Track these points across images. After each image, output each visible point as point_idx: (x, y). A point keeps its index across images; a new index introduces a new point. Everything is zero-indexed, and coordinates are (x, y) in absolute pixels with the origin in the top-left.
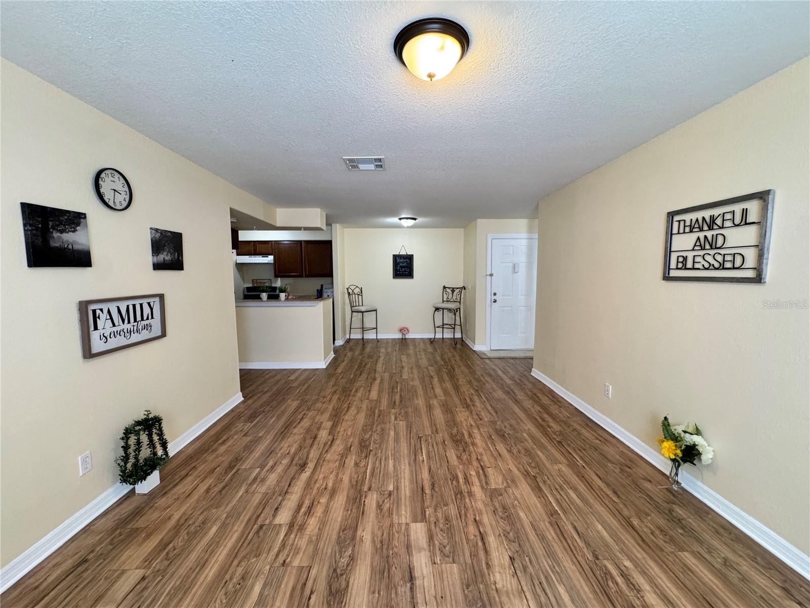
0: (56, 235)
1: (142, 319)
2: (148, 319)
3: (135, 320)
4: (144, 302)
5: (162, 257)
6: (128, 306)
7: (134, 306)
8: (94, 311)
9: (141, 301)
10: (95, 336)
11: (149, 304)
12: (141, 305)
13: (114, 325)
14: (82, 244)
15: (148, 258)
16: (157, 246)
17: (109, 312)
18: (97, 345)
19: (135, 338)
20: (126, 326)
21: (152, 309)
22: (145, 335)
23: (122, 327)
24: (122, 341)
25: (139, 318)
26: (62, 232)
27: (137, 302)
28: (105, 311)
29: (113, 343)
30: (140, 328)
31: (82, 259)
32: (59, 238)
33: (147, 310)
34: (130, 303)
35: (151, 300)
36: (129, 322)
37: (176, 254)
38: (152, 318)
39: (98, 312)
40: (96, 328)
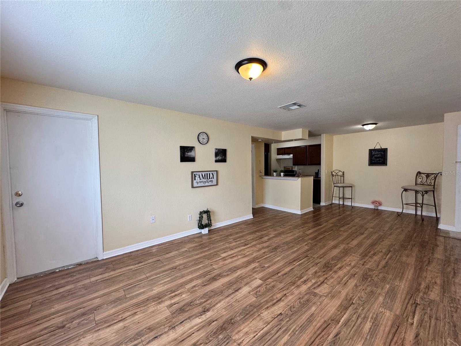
0: (186, 153)
1: (210, 178)
2: (211, 178)
3: (207, 179)
4: (211, 173)
5: (217, 158)
6: (205, 174)
7: (207, 174)
8: (195, 175)
9: (209, 172)
10: (195, 182)
11: (212, 173)
12: (209, 174)
13: (200, 179)
14: (193, 155)
15: (214, 159)
16: (217, 155)
17: (199, 175)
18: (195, 185)
19: (207, 184)
20: (204, 180)
21: (213, 175)
22: (210, 184)
23: (203, 180)
24: (202, 184)
25: (208, 178)
26: (188, 152)
27: (208, 173)
28: (198, 175)
29: (200, 185)
30: (209, 181)
31: (192, 160)
32: (187, 154)
33: (211, 176)
34: (206, 173)
35: (213, 172)
36: (205, 179)
37: (224, 157)
38: (213, 178)
39: (196, 175)
40: (195, 180)
